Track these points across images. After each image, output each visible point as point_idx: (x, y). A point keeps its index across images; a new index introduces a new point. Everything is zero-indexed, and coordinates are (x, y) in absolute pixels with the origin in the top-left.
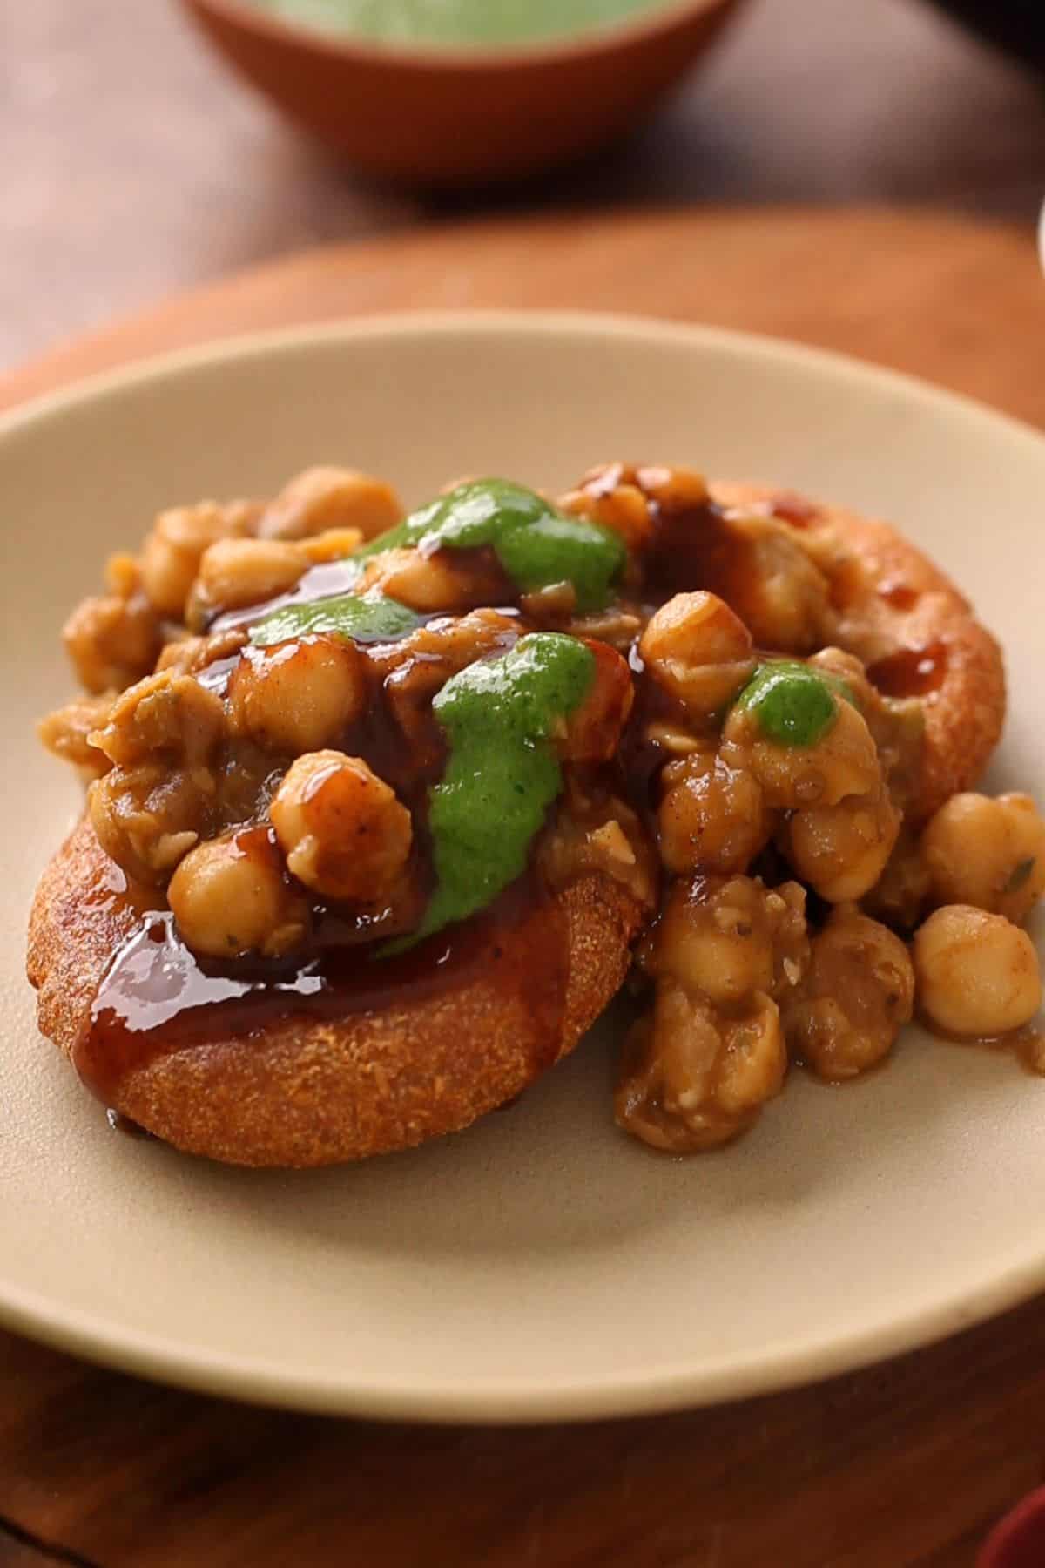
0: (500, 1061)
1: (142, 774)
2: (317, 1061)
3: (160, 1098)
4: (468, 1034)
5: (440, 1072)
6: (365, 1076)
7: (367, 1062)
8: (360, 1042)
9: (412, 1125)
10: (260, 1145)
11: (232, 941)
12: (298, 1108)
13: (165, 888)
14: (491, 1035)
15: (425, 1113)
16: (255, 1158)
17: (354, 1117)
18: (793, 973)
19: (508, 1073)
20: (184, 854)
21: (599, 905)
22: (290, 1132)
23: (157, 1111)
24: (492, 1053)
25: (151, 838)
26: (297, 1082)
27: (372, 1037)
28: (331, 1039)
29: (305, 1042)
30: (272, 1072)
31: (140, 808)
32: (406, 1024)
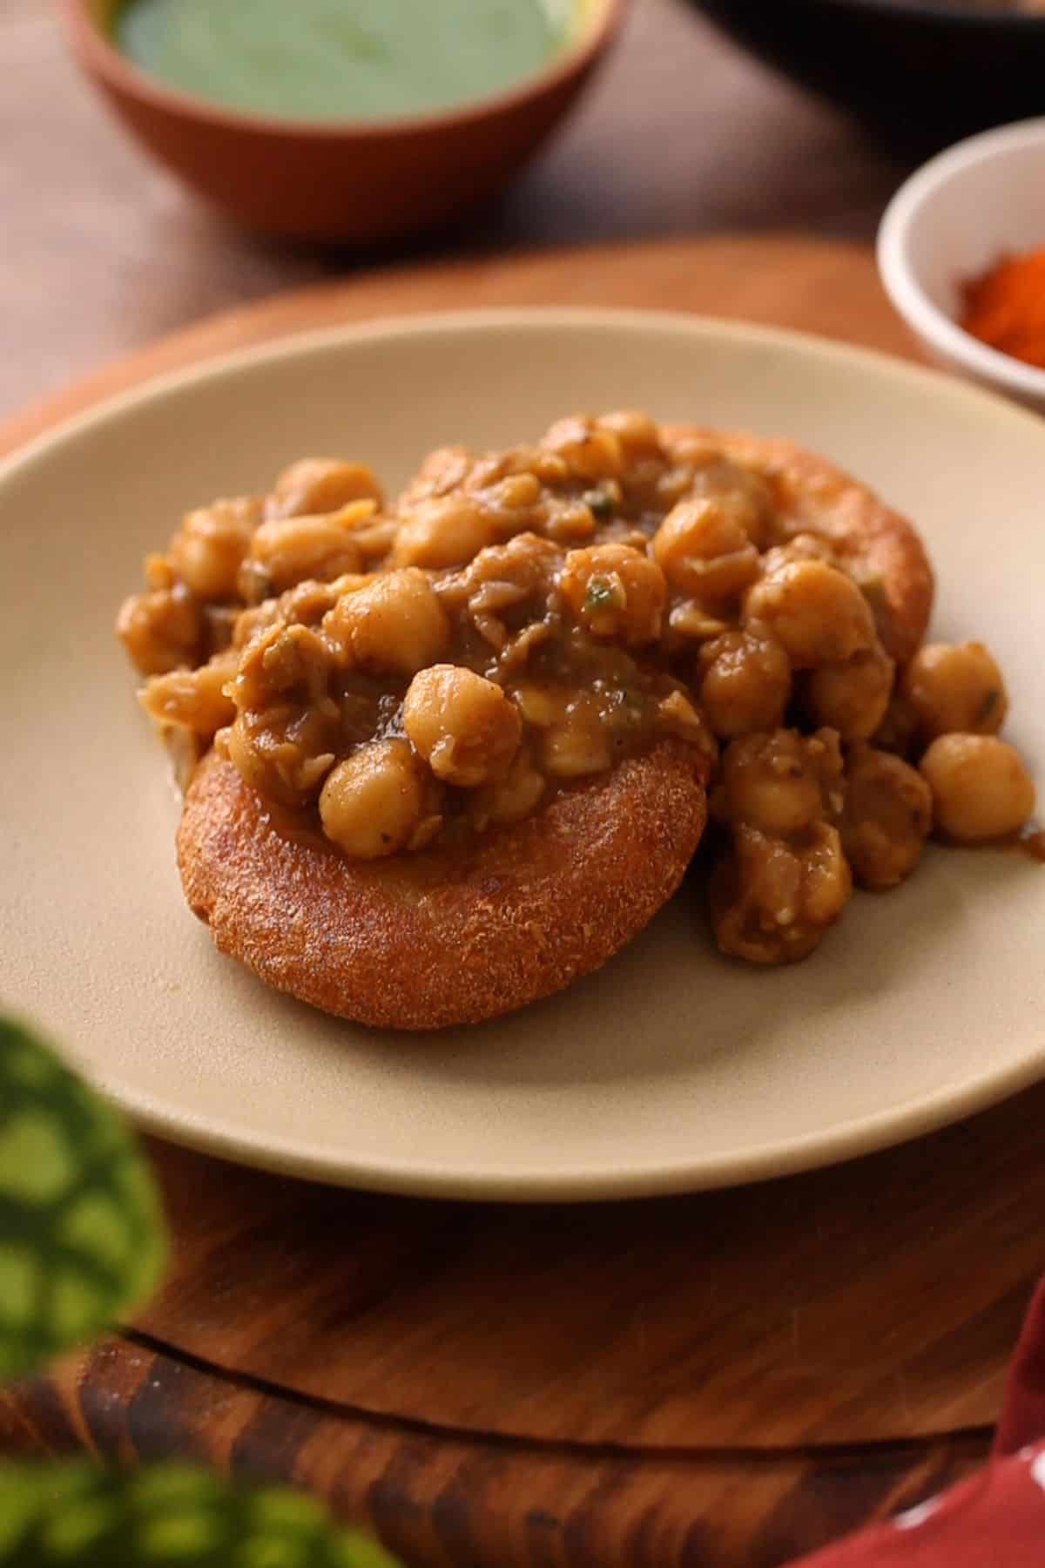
0: (631, 902)
1: (275, 713)
2: (481, 928)
4: (603, 884)
5: (586, 919)
6: (523, 933)
7: (523, 922)
8: (514, 907)
9: (568, 968)
10: (444, 1007)
12: (472, 970)
15: (578, 957)
16: (439, 1020)
17: (521, 970)
18: (838, 803)
19: (638, 912)
20: (327, 773)
21: (679, 762)
22: (468, 992)
24: (624, 896)
25: (295, 764)
26: (467, 948)
27: (524, 900)
28: (490, 908)
29: (467, 914)
31: (280, 741)
32: (550, 884)
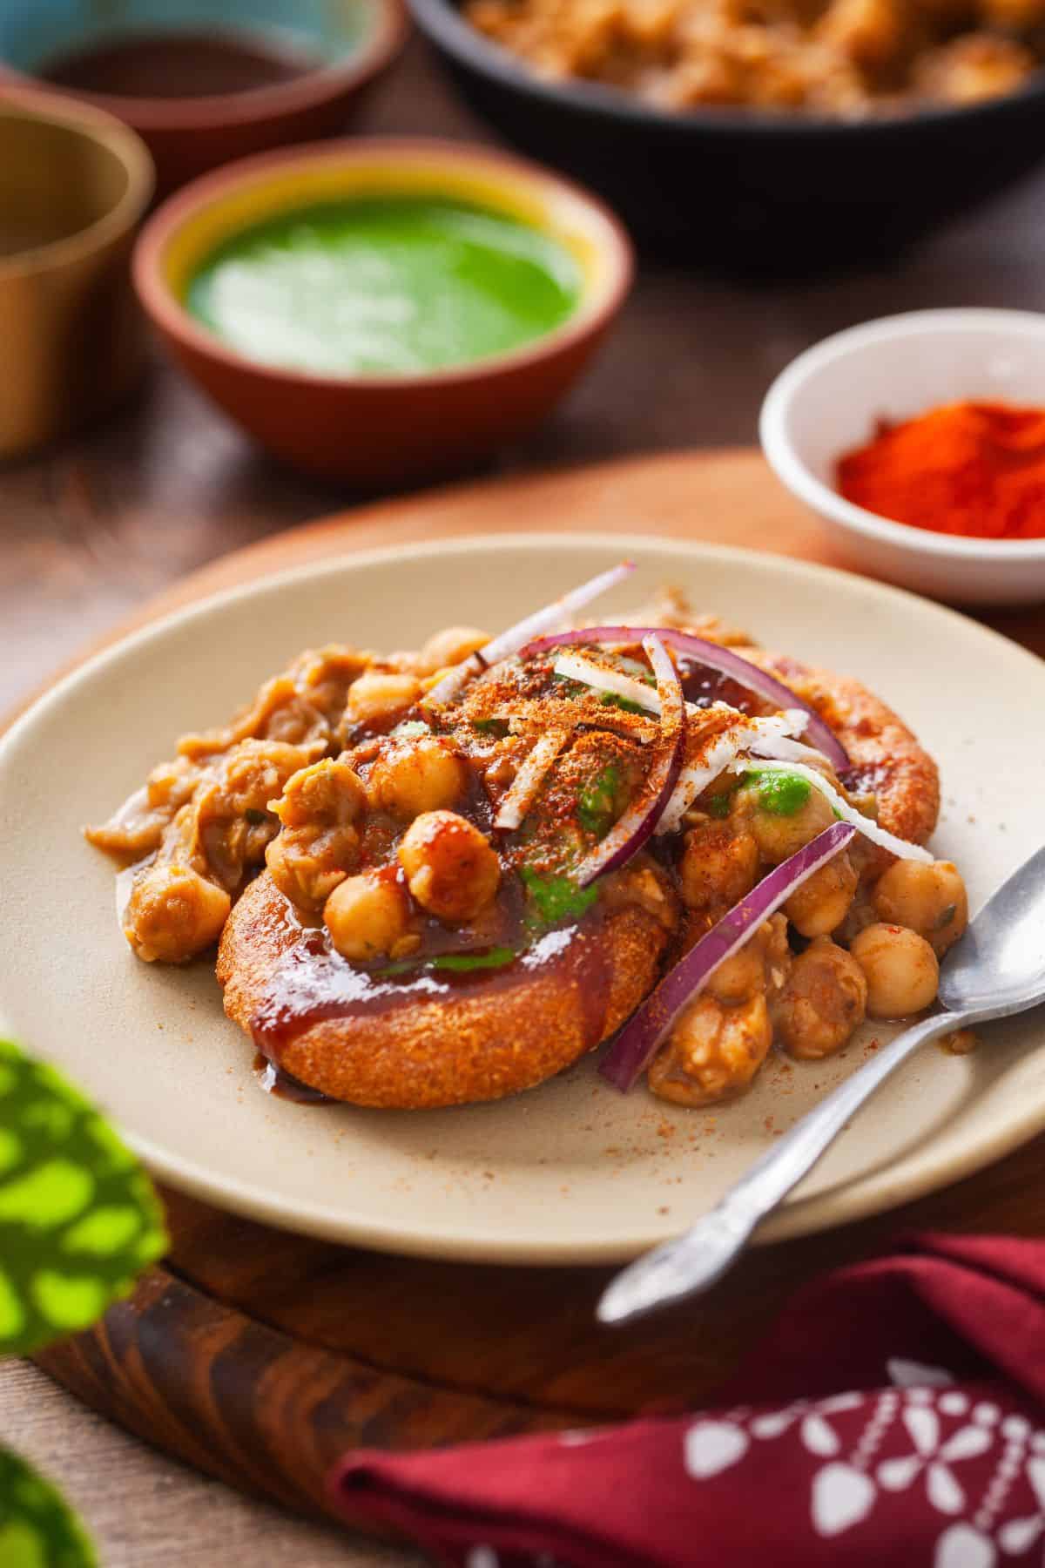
0: (561, 1033)
1: (305, 832)
2: (429, 1028)
3: (314, 1053)
4: (538, 1012)
5: (518, 1037)
6: (463, 1039)
7: (465, 1029)
8: (461, 1013)
9: (496, 1077)
10: (385, 1089)
11: (369, 946)
12: (414, 1061)
13: (321, 912)
14: (556, 1014)
15: (506, 1068)
16: (381, 1098)
17: (454, 1069)
18: (779, 979)
19: (566, 1042)
20: (334, 887)
21: (638, 930)
22: (407, 1079)
23: (312, 1065)
24: (555, 1026)
25: (311, 875)
26: (413, 1043)
27: (470, 1012)
28: (440, 1013)
29: (421, 1014)
30: (396, 1035)
31: (304, 854)
32: (493, 1004)
